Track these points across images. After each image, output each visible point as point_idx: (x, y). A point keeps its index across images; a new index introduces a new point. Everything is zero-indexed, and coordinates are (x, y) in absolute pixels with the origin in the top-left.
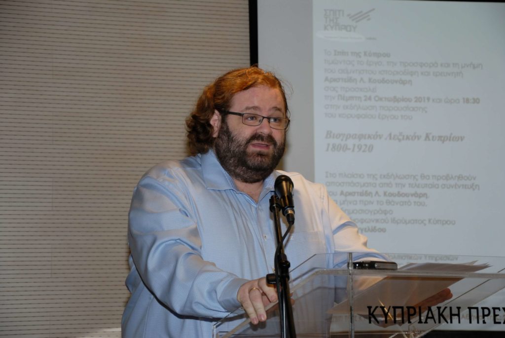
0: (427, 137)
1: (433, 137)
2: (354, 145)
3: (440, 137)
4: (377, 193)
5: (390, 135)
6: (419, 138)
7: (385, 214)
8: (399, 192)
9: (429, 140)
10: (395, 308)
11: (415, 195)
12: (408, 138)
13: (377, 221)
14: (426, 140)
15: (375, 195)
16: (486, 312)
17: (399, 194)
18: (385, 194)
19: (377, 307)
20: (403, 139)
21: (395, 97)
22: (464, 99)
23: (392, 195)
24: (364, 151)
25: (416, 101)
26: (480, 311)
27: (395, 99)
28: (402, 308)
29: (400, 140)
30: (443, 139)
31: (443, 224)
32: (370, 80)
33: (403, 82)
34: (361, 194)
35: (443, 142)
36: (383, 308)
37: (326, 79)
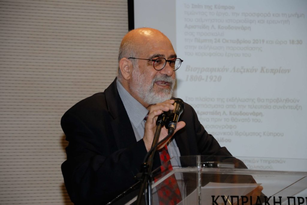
0: (262, 69)
1: (267, 70)
2: (207, 77)
3: (272, 70)
4: (224, 112)
5: (234, 68)
6: (256, 71)
7: (231, 128)
8: (241, 112)
9: (264, 72)
10: (232, 197)
11: (253, 114)
12: (248, 71)
13: (224, 134)
14: (261, 72)
15: (223, 114)
16: (301, 200)
17: (241, 114)
18: (230, 113)
19: (218, 196)
20: (244, 72)
21: (238, 40)
22: (290, 41)
23: (236, 114)
24: (215, 81)
25: (254, 43)
26: (297, 199)
27: (238, 41)
28: (238, 197)
29: (241, 72)
30: (273, 71)
31: (274, 136)
32: (219, 27)
33: (244, 29)
34: (213, 113)
35: (274, 74)
36: (223, 197)
37: (186, 26)
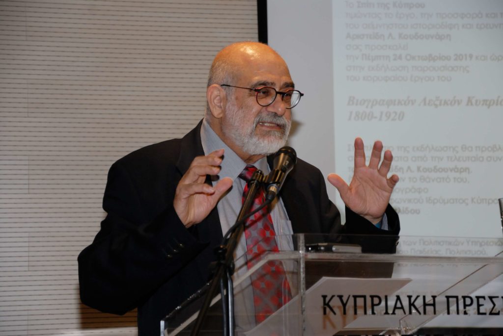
0: (469, 101)
1: (476, 101)
2: (382, 113)
3: (485, 101)
4: (409, 168)
5: (425, 100)
6: (459, 102)
7: (420, 192)
8: (435, 167)
9: (472, 105)
11: (456, 170)
12: (446, 103)
13: (410, 201)
14: (467, 104)
15: (407, 171)
17: (436, 170)
18: (419, 169)
20: (440, 105)
21: (430, 55)
23: (427, 170)
24: (393, 120)
25: (456, 60)
27: (431, 58)
29: (436, 106)
30: (488, 103)
31: (489, 203)
32: (400, 36)
33: (440, 38)
35: (489, 107)
37: (348, 36)
